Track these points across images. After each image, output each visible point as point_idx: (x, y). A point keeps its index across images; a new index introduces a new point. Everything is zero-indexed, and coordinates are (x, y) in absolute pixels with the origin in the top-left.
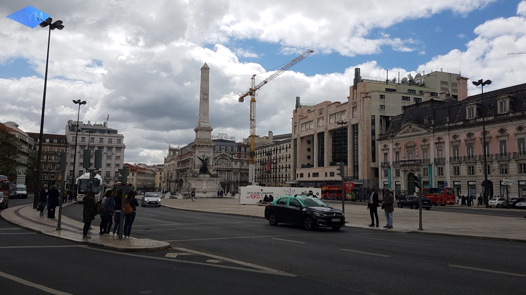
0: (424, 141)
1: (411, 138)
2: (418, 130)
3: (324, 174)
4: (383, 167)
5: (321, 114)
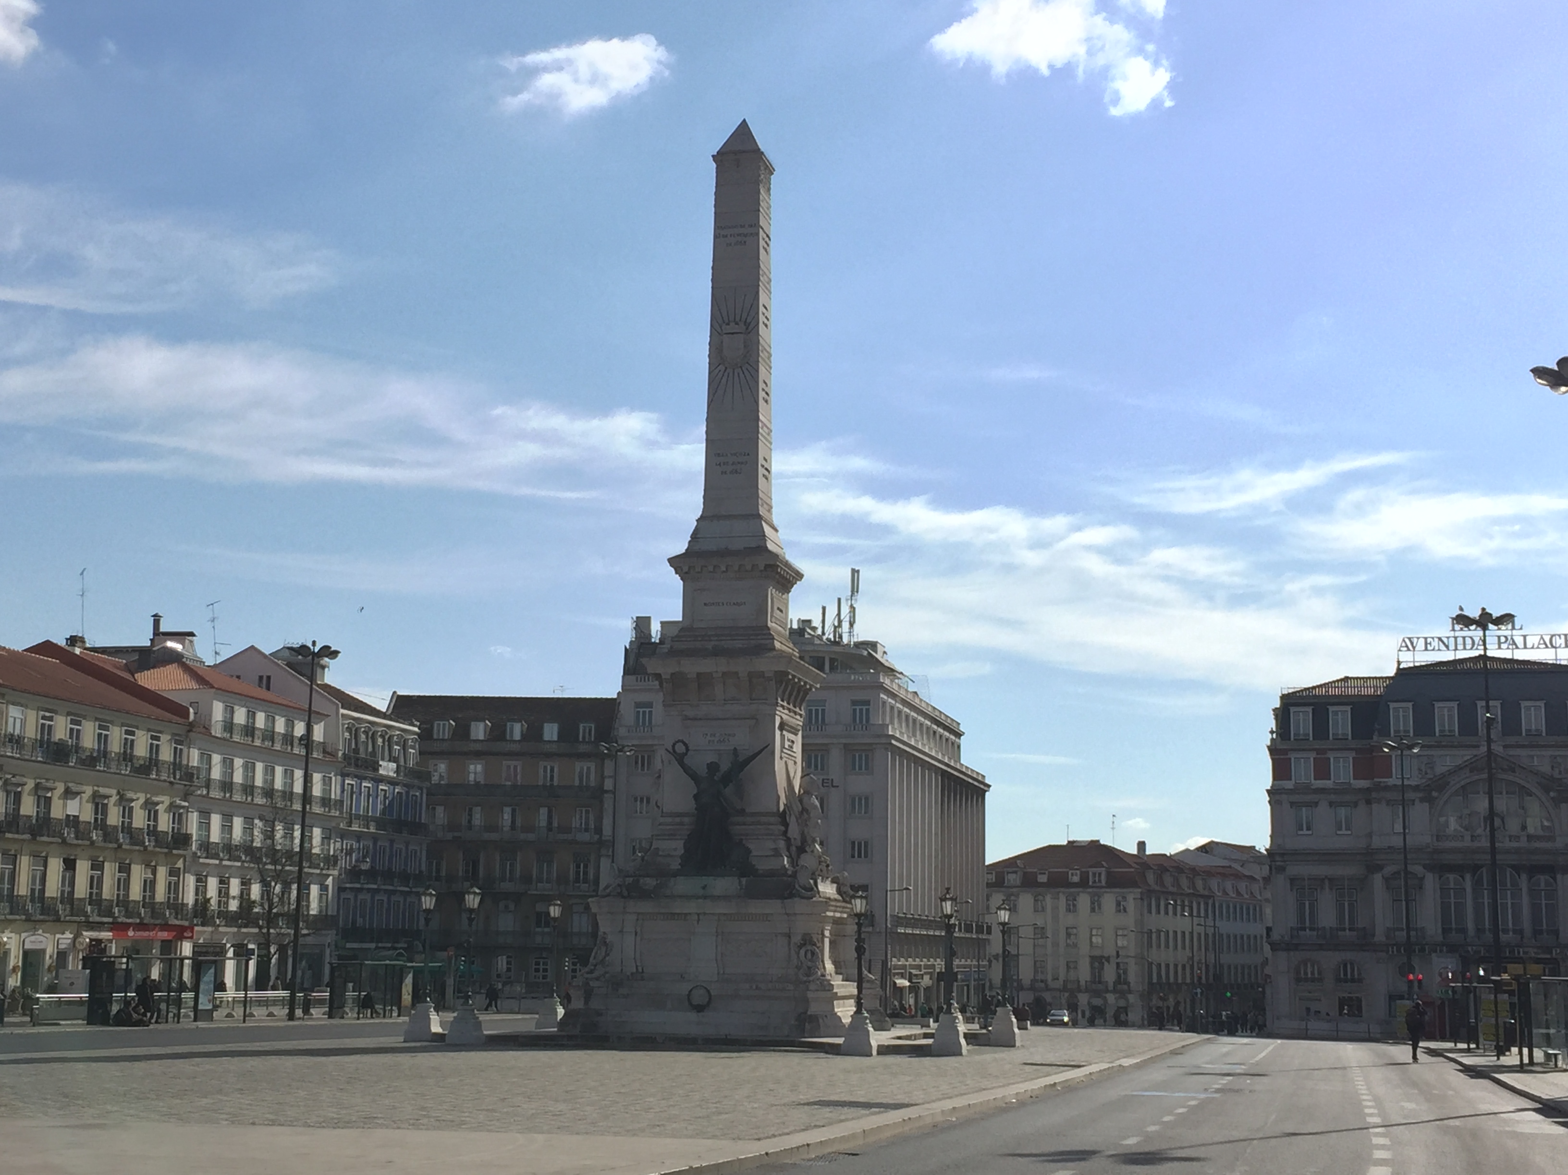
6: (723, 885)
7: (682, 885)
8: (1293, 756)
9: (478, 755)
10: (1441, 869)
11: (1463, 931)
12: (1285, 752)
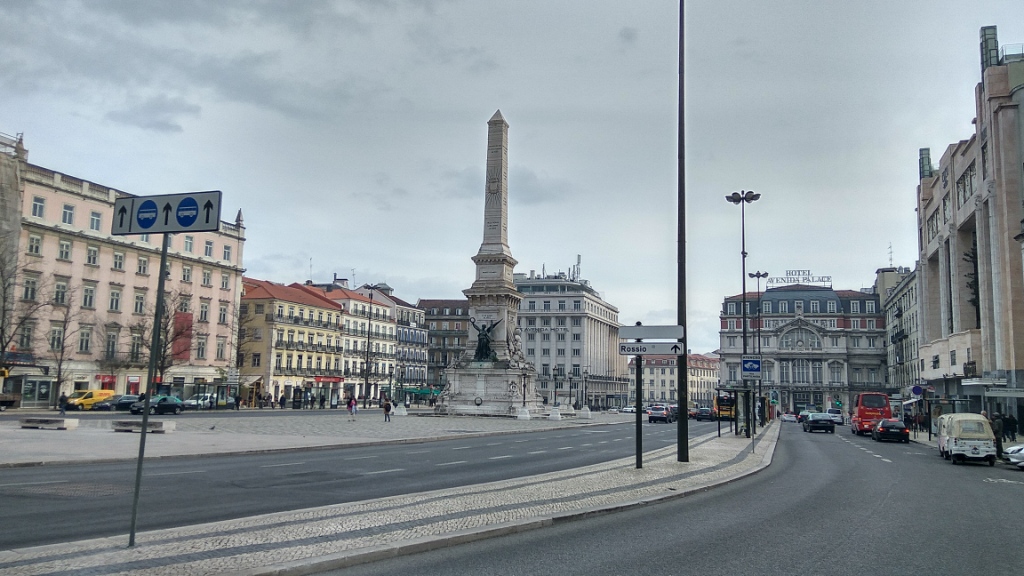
5: (946, 183)
6: (487, 365)
7: (474, 365)
8: (728, 320)
9: (446, 320)
10: (781, 360)
11: (788, 382)
12: (725, 318)
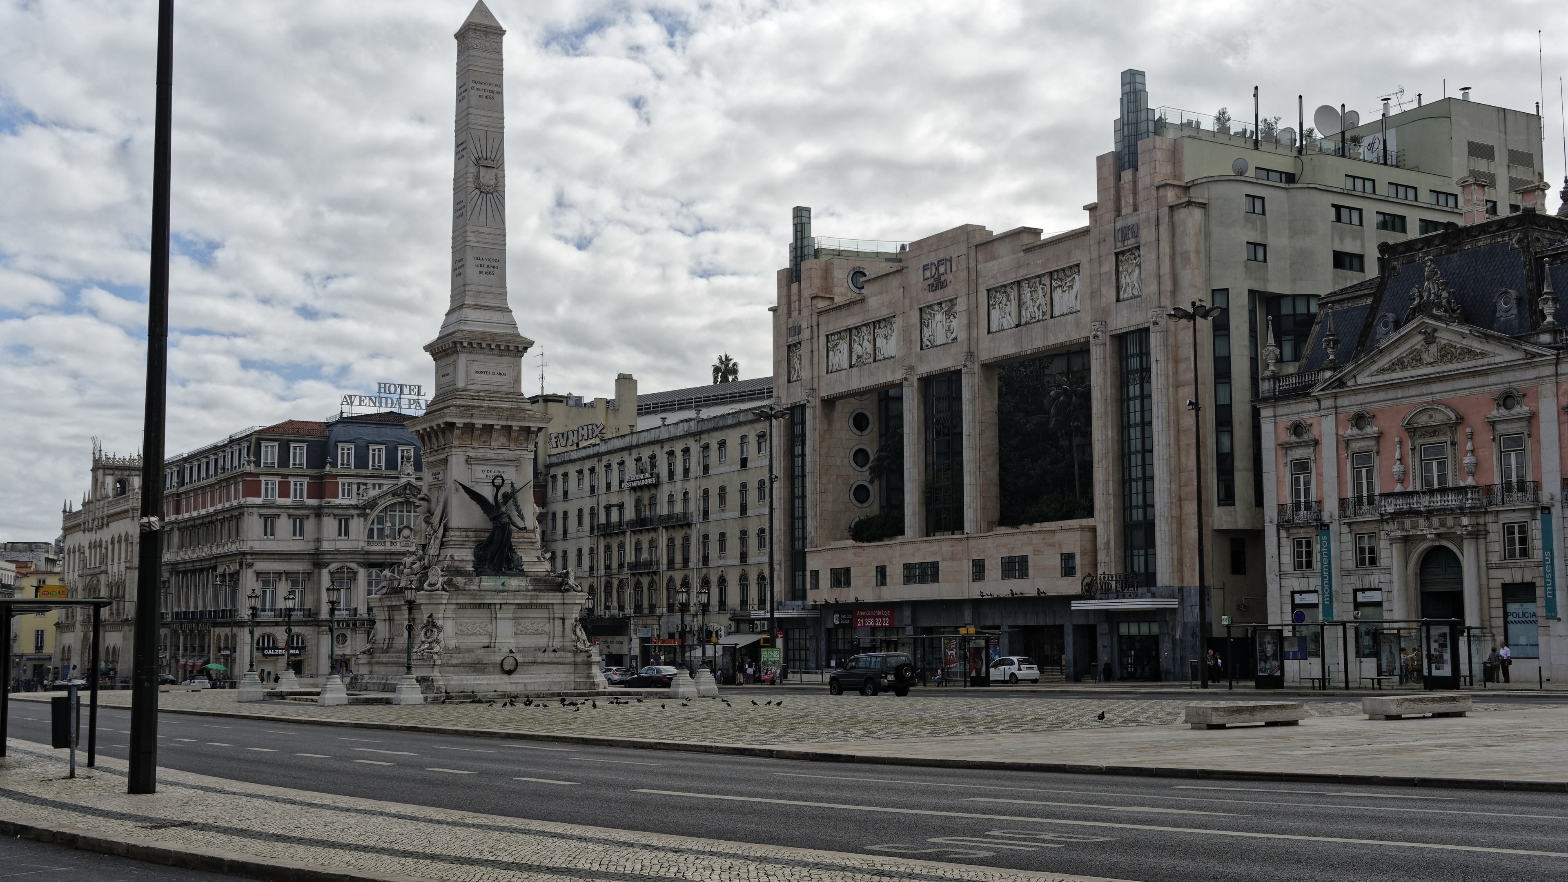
0: (1507, 399)
1: (1435, 388)
2: (1470, 353)
3: (967, 567)
4: (1285, 525)
5: (938, 284)
6: (514, 583)
8: (263, 479)
10: (370, 565)
12: (257, 474)
